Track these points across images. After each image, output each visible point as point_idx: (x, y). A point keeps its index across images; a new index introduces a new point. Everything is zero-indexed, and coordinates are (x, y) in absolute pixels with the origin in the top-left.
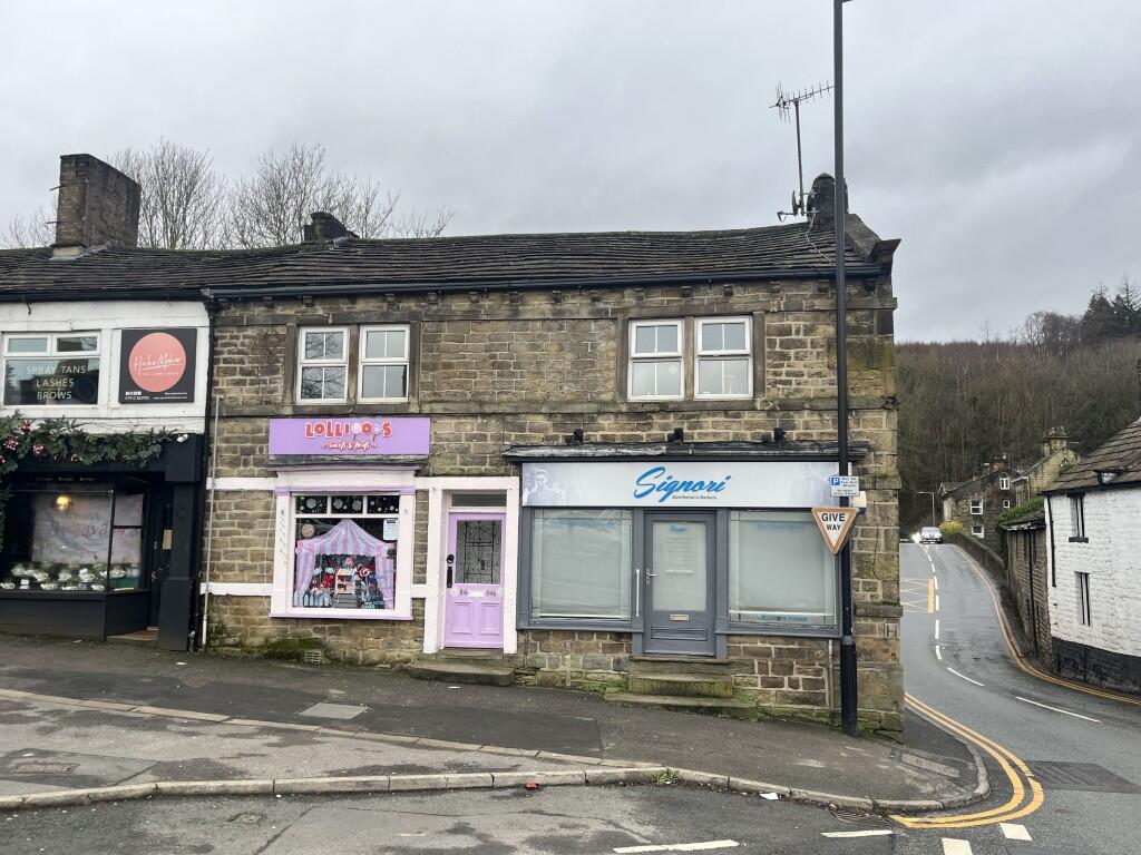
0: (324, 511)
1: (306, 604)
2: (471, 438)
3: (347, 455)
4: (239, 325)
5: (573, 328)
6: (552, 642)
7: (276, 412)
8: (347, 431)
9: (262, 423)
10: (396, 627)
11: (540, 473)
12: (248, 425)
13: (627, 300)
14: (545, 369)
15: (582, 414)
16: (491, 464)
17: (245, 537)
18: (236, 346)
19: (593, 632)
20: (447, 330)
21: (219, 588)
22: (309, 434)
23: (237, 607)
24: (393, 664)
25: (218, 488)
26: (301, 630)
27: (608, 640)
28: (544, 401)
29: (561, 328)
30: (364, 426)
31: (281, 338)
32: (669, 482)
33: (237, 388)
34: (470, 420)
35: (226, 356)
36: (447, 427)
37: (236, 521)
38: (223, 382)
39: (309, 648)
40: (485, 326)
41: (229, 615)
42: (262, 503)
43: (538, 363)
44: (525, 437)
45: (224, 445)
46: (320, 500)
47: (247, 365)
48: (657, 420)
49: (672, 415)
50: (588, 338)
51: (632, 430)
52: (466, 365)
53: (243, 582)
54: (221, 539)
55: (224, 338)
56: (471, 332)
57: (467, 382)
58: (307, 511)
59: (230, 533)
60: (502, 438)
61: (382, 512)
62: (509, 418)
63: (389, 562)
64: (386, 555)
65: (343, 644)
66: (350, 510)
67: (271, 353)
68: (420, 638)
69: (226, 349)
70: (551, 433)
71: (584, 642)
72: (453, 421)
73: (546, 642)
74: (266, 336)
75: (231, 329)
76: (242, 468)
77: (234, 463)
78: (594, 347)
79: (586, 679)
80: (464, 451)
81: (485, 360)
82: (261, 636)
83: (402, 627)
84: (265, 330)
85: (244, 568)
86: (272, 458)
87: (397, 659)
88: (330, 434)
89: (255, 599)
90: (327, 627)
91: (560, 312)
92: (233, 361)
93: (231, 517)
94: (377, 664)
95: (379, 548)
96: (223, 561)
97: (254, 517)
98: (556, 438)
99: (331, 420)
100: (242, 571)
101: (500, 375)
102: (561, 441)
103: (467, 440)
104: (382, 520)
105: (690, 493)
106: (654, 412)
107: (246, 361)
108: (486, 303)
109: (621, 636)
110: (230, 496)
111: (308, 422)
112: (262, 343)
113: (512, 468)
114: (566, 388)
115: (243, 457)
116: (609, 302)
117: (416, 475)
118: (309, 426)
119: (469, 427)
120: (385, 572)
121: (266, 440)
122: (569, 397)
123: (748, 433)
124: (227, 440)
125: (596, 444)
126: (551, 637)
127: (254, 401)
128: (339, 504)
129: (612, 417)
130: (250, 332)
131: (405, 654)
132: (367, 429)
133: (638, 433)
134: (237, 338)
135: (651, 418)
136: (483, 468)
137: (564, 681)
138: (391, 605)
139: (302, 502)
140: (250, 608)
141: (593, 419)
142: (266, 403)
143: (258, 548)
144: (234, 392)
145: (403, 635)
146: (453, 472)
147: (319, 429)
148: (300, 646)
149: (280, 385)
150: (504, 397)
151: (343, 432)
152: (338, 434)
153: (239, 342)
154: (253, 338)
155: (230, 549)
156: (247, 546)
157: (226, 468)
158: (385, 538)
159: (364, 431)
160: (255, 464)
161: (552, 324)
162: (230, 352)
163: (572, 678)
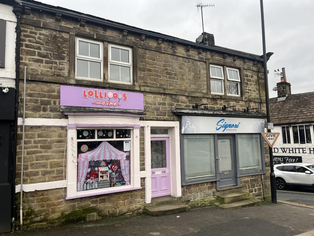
0: (93, 137)
1: (85, 188)
2: (160, 104)
3: (106, 108)
4: (37, 26)
5: (193, 63)
6: (192, 189)
7: (65, 81)
8: (105, 96)
9: (55, 87)
10: (133, 193)
11: (188, 120)
12: (45, 87)
13: (208, 55)
14: (184, 77)
15: (198, 97)
16: (168, 116)
17: (46, 154)
18: (35, 38)
19: (205, 183)
20: (148, 54)
21: (29, 188)
22: (85, 96)
23: (41, 197)
24: (133, 212)
25: (26, 124)
26: (83, 204)
27: (209, 185)
28: (185, 91)
29: (189, 62)
30: (114, 94)
31: (65, 40)
32: (225, 124)
33: (37, 64)
34: (159, 96)
35: (27, 43)
36: (151, 98)
37: (39, 145)
38: (26, 59)
39: (88, 213)
40: (163, 55)
41: (36, 203)
42: (57, 134)
43: (182, 75)
44: (179, 105)
45: (29, 98)
46: (91, 132)
47: (42, 51)
48: (219, 102)
49: (222, 100)
50: (198, 68)
51: (212, 105)
52: (157, 71)
53: (45, 181)
54: (28, 156)
55: (27, 32)
56: (158, 57)
57: (157, 79)
58: (84, 137)
59: (34, 153)
60: (172, 105)
61: (122, 138)
62: (174, 96)
63: (127, 162)
64: (125, 158)
65: (107, 207)
66: (107, 137)
67: (59, 47)
68: (143, 197)
69: (27, 39)
70: (188, 104)
71: (202, 187)
72: (153, 96)
73: (190, 189)
74: (55, 37)
75: (31, 27)
76: (42, 113)
77: (36, 109)
78: (200, 72)
79: (205, 201)
80: (158, 109)
81: (163, 70)
82: (59, 212)
83: (136, 193)
84: (54, 33)
85: (45, 173)
86: (63, 107)
87: (135, 208)
88: (96, 96)
89: (53, 191)
90: (98, 199)
91: (189, 55)
92: (34, 47)
93: (35, 142)
94: (126, 213)
95: (122, 155)
96: (30, 170)
97: (52, 142)
98: (189, 106)
99: (97, 89)
100: (43, 175)
101: (170, 78)
102: (191, 107)
103: (158, 105)
104: (122, 142)
105: (230, 128)
106: (218, 99)
107: (42, 48)
108: (163, 46)
109: (213, 183)
110: (34, 130)
111: (84, 89)
112: (53, 40)
113: (176, 118)
114: (192, 86)
115: (42, 106)
116: (203, 55)
117: (140, 120)
118: (84, 91)
119: (159, 99)
120: (125, 167)
121: (59, 97)
122: (193, 90)
123: (241, 108)
124: (30, 95)
125: (202, 109)
126: (192, 187)
127: (49, 73)
128: (101, 134)
129: (206, 99)
130: (44, 32)
131: (138, 206)
132: (115, 96)
133: (214, 106)
134: (36, 34)
135: (217, 101)
136: (165, 117)
137: (198, 204)
138: (129, 183)
139: (80, 133)
140: (51, 196)
141: (201, 100)
142: (57, 75)
143: (55, 160)
144: (35, 66)
145: (136, 196)
146: (153, 119)
147: (91, 94)
148: (83, 213)
149: (66, 66)
150: (171, 87)
151: (104, 96)
152: (101, 97)
153: (37, 36)
154: (47, 36)
155: (35, 162)
156: (47, 160)
157: (30, 112)
158: (125, 150)
159: (114, 96)
160: (51, 111)
161: (186, 60)
162: (30, 41)
163: (201, 202)
